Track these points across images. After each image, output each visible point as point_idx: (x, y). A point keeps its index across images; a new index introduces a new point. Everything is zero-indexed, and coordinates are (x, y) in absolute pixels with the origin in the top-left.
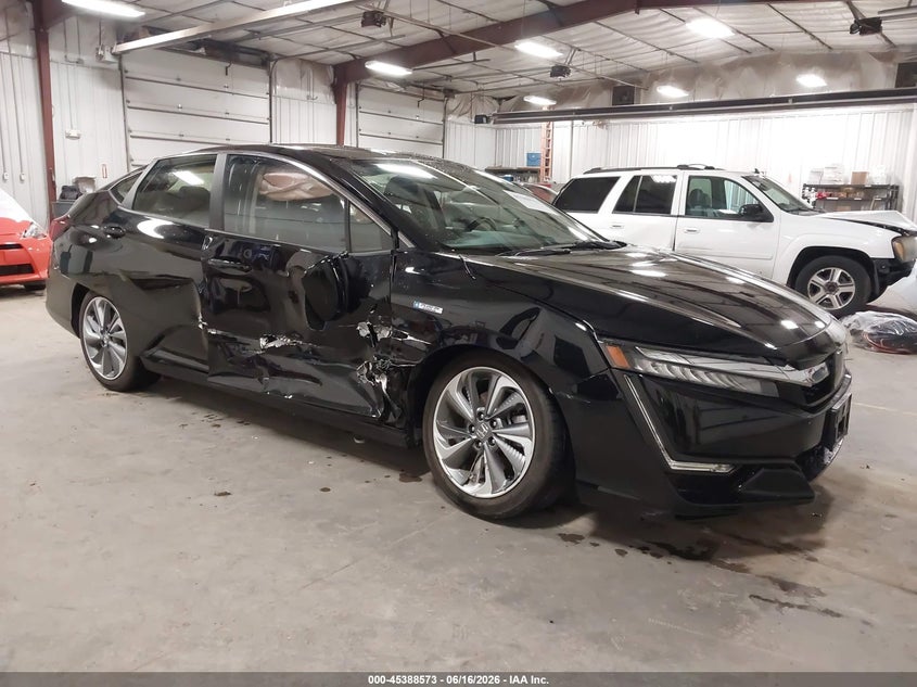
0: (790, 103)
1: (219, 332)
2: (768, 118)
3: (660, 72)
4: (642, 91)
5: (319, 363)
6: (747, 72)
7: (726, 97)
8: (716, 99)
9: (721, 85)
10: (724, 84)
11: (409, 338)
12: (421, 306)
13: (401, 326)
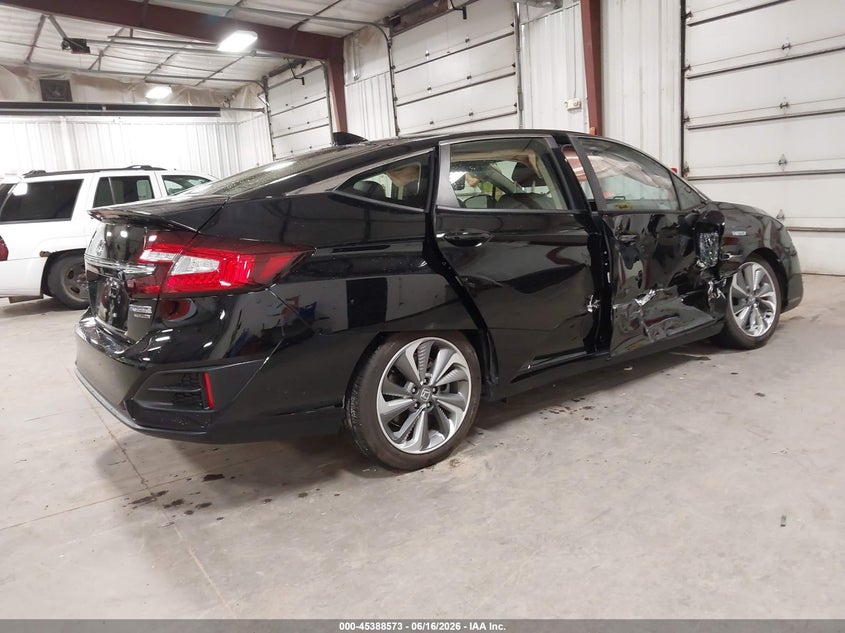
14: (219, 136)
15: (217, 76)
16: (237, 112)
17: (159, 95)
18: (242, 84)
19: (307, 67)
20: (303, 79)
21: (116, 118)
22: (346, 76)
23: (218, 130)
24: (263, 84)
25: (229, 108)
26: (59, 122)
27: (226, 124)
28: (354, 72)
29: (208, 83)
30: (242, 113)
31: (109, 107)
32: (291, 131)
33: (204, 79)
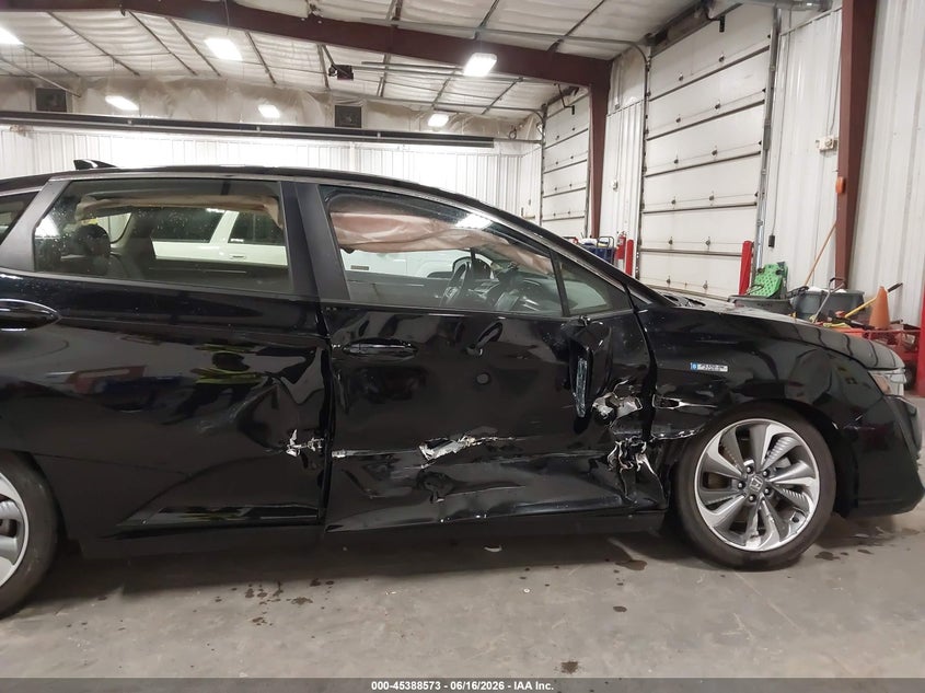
0: (258, 131)
1: (351, 453)
2: (223, 142)
3: (95, 79)
4: (73, 98)
5: (516, 460)
6: (196, 94)
7: (177, 117)
8: (166, 117)
9: (169, 103)
10: (173, 102)
11: (681, 404)
12: (700, 367)
13: (668, 394)
14: (499, 168)
15: (498, 104)
16: (522, 144)
17: (438, 123)
18: (528, 113)
19: (579, 95)
20: (573, 107)
21: (401, 146)
22: (610, 104)
23: (499, 162)
24: (543, 114)
25: (514, 140)
26: (349, 147)
27: (508, 156)
28: (616, 99)
29: (492, 111)
30: (526, 145)
31: (384, 134)
32: (559, 166)
33: (489, 107)
